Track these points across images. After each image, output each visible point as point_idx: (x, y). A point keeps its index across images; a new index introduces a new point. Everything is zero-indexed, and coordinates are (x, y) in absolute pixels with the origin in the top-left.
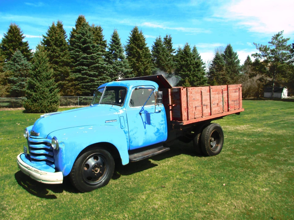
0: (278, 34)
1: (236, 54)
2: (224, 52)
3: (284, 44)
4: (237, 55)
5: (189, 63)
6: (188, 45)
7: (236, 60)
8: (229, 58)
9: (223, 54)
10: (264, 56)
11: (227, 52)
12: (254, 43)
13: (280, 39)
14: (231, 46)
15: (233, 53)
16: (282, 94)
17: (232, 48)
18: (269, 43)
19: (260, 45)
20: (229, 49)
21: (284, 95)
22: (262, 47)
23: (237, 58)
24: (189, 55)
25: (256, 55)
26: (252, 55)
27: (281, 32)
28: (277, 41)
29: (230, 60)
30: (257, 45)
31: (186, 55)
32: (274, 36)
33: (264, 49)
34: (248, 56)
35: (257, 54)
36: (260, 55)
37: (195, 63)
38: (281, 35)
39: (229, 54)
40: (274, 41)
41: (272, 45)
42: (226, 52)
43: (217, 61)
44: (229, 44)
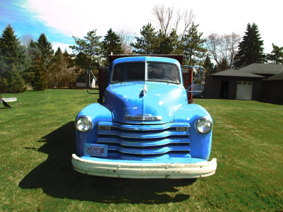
0: (92, 31)
1: (50, 44)
2: (38, 40)
3: (97, 41)
4: (51, 46)
5: (14, 48)
6: (11, 27)
7: (50, 50)
8: (44, 48)
9: (37, 43)
10: (80, 49)
11: (42, 41)
12: (73, 36)
13: (94, 36)
14: (45, 35)
15: (48, 43)
16: (92, 84)
17: (46, 37)
18: (85, 37)
19: (78, 39)
20: (43, 38)
21: (93, 85)
22: (80, 41)
23: (51, 48)
24: (12, 38)
25: (73, 48)
26: (70, 47)
27: (95, 30)
28: (91, 37)
29: (45, 50)
30: (76, 39)
31: (9, 38)
32: (89, 32)
33: (81, 43)
34: (59, 47)
35: (74, 46)
36: (78, 48)
37: (19, 49)
38: (95, 32)
39: (43, 43)
40: (89, 36)
41: (87, 40)
42: (39, 41)
43: (33, 49)
44: (42, 33)
